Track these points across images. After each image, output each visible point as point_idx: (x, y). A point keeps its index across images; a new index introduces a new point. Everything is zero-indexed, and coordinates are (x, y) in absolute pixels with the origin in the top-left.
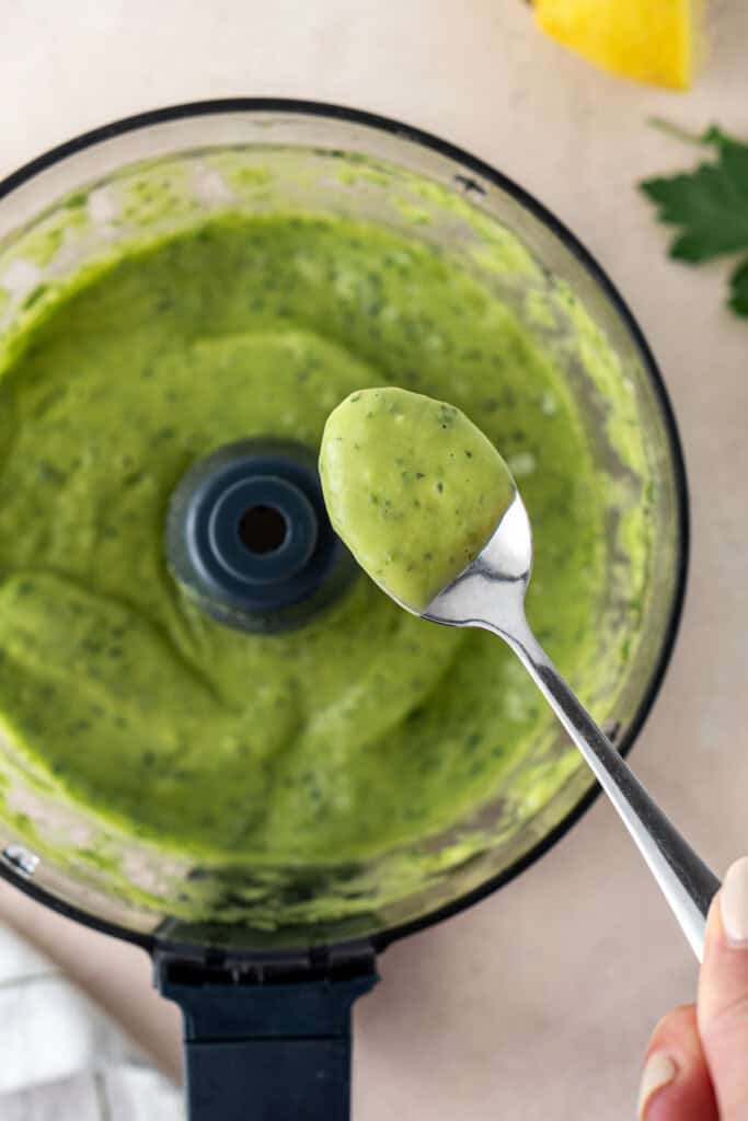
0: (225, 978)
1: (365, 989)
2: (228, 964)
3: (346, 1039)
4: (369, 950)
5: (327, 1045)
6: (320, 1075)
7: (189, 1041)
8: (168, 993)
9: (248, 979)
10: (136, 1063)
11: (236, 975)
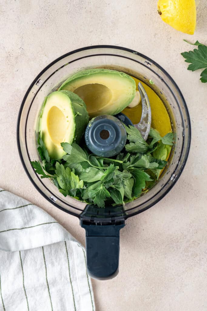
0: (94, 224)
1: (122, 227)
2: (95, 221)
3: (118, 237)
4: (124, 219)
5: (115, 238)
6: (113, 244)
7: (86, 236)
8: (82, 226)
9: (99, 224)
10: (74, 240)
11: (96, 224)
